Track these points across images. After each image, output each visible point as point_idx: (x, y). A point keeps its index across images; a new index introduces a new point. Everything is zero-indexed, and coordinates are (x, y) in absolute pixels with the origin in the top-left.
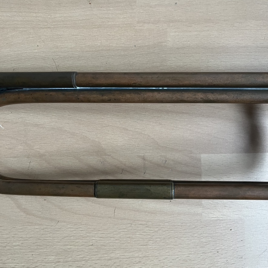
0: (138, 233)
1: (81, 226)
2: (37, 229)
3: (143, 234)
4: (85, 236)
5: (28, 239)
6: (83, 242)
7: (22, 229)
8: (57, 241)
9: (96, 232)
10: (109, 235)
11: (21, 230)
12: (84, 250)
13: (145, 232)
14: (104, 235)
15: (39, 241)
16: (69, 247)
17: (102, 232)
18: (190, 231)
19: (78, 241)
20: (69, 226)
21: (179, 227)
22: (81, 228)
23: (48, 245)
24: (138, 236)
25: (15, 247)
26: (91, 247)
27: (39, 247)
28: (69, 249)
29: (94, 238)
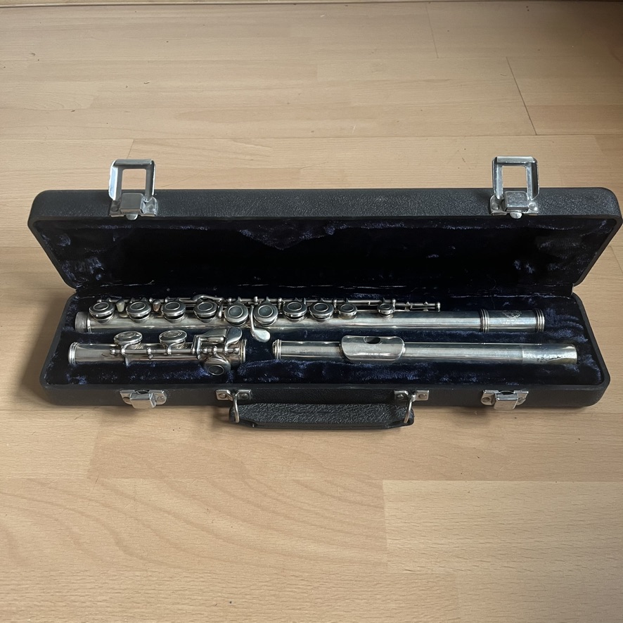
0: (287, 589)
1: (202, 575)
2: (138, 576)
3: (296, 590)
4: (206, 590)
5: (121, 591)
6: (202, 599)
7: (116, 576)
8: (163, 596)
9: (224, 585)
10: (243, 590)
11: (114, 578)
12: (202, 613)
13: (299, 588)
14: (236, 590)
15: (137, 595)
16: (180, 607)
17: (233, 586)
18: (370, 590)
19: (195, 597)
20: (185, 574)
21: (351, 582)
22: (202, 577)
23: (149, 603)
24: (288, 593)
25: (99, 603)
26: (214, 608)
27: (135, 604)
28: (179, 610)
29: (220, 594)
